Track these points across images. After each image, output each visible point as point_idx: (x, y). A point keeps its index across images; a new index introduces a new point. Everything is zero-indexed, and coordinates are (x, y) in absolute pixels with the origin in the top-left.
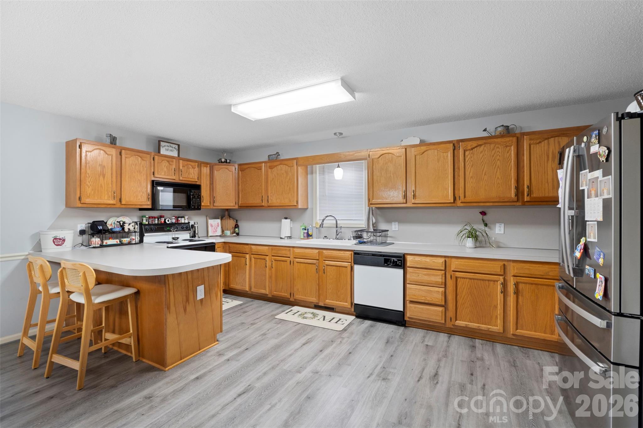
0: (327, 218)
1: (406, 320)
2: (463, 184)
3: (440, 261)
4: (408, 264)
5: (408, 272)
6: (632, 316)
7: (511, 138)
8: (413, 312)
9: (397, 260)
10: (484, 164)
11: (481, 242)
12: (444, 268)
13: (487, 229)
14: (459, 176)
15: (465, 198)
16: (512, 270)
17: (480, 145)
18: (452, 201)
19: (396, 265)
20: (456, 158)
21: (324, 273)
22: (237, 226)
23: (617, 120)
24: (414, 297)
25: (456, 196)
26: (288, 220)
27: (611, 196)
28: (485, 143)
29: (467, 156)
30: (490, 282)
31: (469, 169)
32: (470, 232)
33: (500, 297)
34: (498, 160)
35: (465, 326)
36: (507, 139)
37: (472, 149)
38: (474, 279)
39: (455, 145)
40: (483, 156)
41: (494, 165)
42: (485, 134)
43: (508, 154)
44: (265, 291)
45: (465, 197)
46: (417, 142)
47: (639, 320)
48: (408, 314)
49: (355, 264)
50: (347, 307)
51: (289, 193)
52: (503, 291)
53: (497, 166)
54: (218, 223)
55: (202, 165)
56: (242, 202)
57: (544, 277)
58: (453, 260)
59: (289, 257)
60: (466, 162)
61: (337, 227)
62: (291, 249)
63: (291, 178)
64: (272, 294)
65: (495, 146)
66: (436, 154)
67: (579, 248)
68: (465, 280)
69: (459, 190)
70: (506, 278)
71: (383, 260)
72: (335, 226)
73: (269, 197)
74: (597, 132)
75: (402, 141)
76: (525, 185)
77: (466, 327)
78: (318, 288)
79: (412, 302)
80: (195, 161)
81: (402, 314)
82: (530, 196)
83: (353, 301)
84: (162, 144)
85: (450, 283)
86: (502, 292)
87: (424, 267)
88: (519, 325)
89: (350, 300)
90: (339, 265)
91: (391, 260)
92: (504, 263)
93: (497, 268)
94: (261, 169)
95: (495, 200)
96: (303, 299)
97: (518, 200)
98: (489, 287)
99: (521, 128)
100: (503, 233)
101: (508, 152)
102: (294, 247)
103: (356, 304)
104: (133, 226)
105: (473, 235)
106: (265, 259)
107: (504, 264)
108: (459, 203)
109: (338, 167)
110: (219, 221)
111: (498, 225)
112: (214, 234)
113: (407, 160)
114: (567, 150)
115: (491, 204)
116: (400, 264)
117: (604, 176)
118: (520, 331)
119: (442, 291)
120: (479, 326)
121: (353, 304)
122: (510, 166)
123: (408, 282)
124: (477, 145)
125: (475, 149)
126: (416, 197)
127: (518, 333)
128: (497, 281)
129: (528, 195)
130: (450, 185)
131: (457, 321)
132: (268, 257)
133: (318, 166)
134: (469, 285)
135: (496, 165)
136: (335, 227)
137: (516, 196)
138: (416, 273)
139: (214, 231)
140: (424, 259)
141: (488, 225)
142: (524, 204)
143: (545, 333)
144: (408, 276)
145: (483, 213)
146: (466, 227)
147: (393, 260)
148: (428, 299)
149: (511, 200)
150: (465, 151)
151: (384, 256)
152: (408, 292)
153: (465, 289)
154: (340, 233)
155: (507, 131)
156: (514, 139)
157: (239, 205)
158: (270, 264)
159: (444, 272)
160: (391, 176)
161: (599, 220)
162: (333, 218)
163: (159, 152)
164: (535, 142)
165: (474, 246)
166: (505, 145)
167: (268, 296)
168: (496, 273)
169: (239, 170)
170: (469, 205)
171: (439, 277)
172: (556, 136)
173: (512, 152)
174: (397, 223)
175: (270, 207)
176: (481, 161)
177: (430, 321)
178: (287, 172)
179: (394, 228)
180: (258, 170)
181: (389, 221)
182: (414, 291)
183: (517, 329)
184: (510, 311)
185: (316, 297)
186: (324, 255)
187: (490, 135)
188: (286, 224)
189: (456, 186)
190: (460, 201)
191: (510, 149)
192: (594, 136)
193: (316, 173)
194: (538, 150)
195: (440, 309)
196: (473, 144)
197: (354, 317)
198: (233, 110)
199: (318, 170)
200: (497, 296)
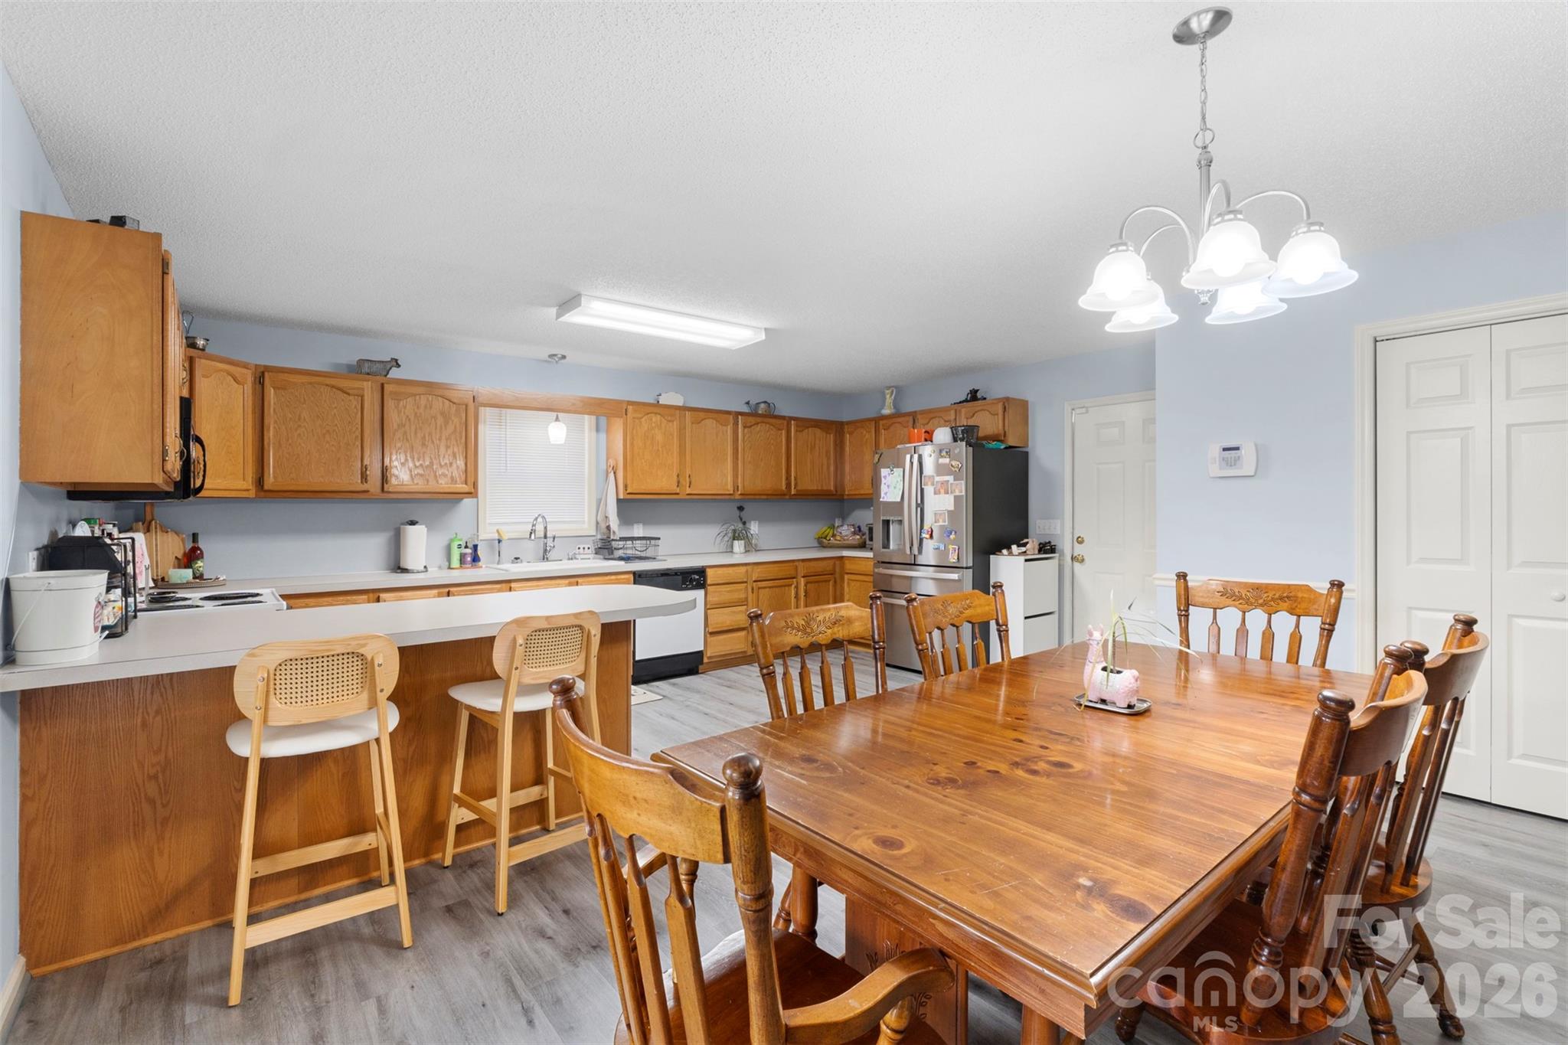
0: (537, 520)
2: (742, 469)
3: (743, 571)
4: (710, 581)
5: (711, 592)
8: (713, 648)
9: (698, 577)
11: (748, 544)
12: (747, 578)
15: (744, 489)
16: (802, 570)
17: (758, 423)
18: (732, 492)
19: (697, 585)
22: (198, 553)
24: (717, 626)
25: (735, 485)
26: (422, 527)
27: (963, 494)
28: (762, 422)
29: (746, 434)
30: (786, 587)
31: (747, 452)
34: (772, 444)
36: (780, 422)
38: (773, 587)
40: (756, 439)
41: (769, 450)
45: (743, 486)
48: (709, 653)
56: (275, 477)
58: (755, 567)
61: (545, 537)
63: (458, 428)
66: (714, 426)
68: (766, 589)
69: (738, 477)
70: (798, 580)
71: (681, 580)
73: (389, 468)
76: (793, 476)
79: (713, 634)
81: (700, 655)
82: (796, 489)
85: (752, 598)
86: (795, 596)
87: (726, 581)
91: (691, 578)
93: (791, 570)
94: (360, 396)
95: (757, 493)
97: (787, 493)
103: (637, 660)
105: (738, 536)
107: (796, 565)
108: (737, 495)
109: (556, 420)
111: (752, 523)
113: (681, 431)
116: (698, 582)
117: (955, 481)
119: (745, 610)
121: (633, 660)
123: (711, 606)
124: (755, 423)
125: (753, 427)
126: (691, 485)
128: (791, 585)
130: (729, 470)
134: (768, 596)
136: (541, 538)
137: (786, 488)
138: (721, 591)
140: (726, 570)
141: (746, 524)
142: (792, 497)
144: (711, 598)
145: (741, 509)
147: (694, 578)
148: (732, 624)
149: (782, 493)
150: (743, 427)
151: (680, 573)
153: (766, 601)
154: (552, 550)
156: (785, 423)
157: (264, 488)
159: (747, 584)
160: (659, 449)
161: (949, 509)
162: (542, 519)
164: (799, 429)
165: (747, 551)
166: (777, 428)
168: (790, 576)
169: (268, 384)
170: (745, 497)
171: (742, 592)
172: (814, 427)
173: (783, 437)
174: (641, 525)
175: (384, 496)
176: (758, 443)
177: (732, 654)
179: (636, 533)
180: (349, 394)
181: (629, 522)
182: (716, 617)
188: (417, 535)
190: (739, 493)
191: (781, 433)
195: (744, 633)
196: (752, 420)
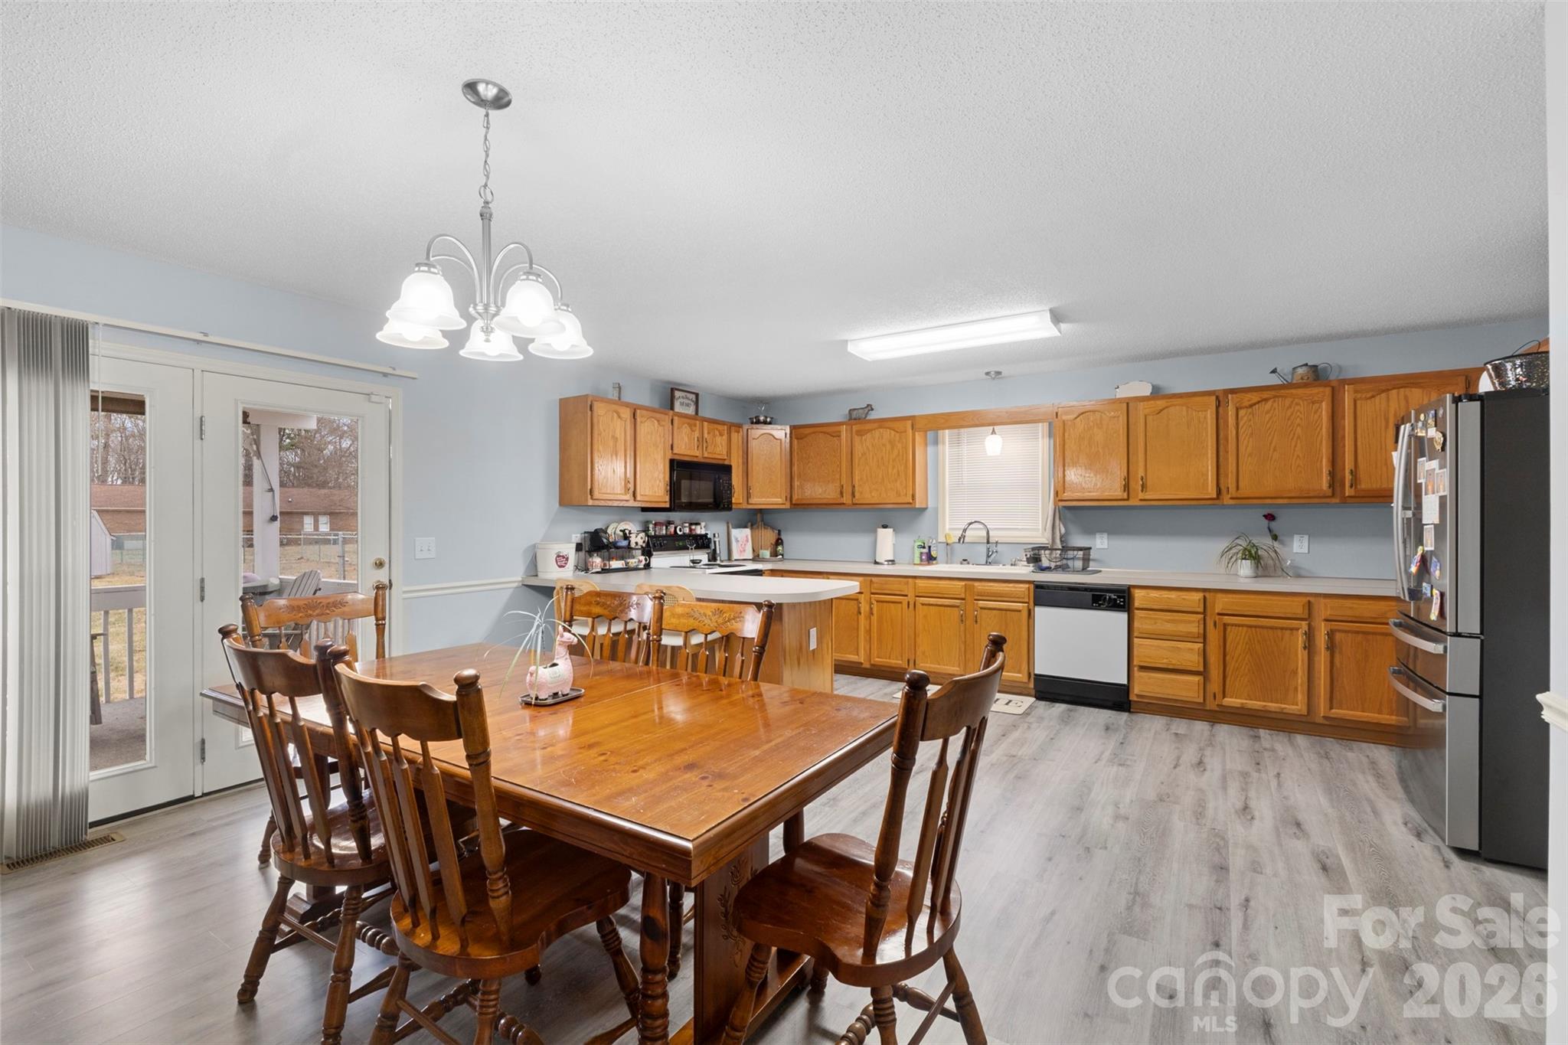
0: (971, 526)
1: (1130, 701)
2: (1235, 465)
3: (1195, 598)
4: (1137, 604)
5: (1136, 617)
6: (1471, 636)
7: (1321, 389)
8: (1144, 686)
9: (1115, 597)
10: (1272, 433)
11: (1265, 568)
12: (1202, 608)
13: (1276, 544)
14: (1227, 452)
15: (1239, 491)
16: (1323, 610)
17: (1266, 400)
18: (1215, 496)
19: (1114, 606)
20: (1221, 421)
21: (976, 622)
22: (779, 542)
23: (1453, 403)
24: (1149, 660)
25: (1222, 487)
26: (890, 530)
27: (1446, 493)
28: (1275, 397)
29: (1242, 417)
30: (1284, 631)
31: (1246, 442)
32: (1245, 549)
33: (1302, 656)
34: (1299, 425)
35: (1239, 706)
36: (1315, 390)
37: (1251, 406)
38: (1256, 627)
39: (1220, 398)
40: (1271, 418)
41: (1291, 435)
42: (1275, 380)
43: (1316, 417)
44: (857, 657)
45: (1238, 488)
46: (1147, 391)
47: (1479, 640)
48: (1137, 690)
49: (1036, 604)
50: (1021, 680)
51: (896, 481)
52: (1307, 645)
53: (1296, 436)
54: (747, 537)
55: (733, 428)
56: (798, 495)
57: (1379, 621)
58: (1219, 595)
59: (906, 596)
60: (1240, 426)
61: (988, 542)
62: (910, 580)
63: (901, 451)
64: (872, 662)
65: (1292, 402)
66: (1185, 413)
67: (1415, 561)
68: (1241, 628)
69: (1227, 476)
70: (1312, 624)
71: (1091, 597)
72: (986, 541)
73: (856, 486)
74: (1433, 412)
75: (1118, 387)
76: (1347, 467)
77: (1242, 708)
78: (963, 649)
79: (1143, 668)
80: (723, 423)
81: (1124, 690)
82: (1356, 488)
83: (1031, 671)
84: (677, 394)
85: (1214, 636)
86: (1305, 648)
87: (1166, 607)
88: (1335, 701)
89: (1027, 668)
90: (1005, 607)
91: (1106, 598)
92: (1308, 598)
93: (1297, 607)
94: (839, 436)
95: (1293, 495)
96: (934, 668)
97: (1333, 495)
98: (1282, 639)
99: (1340, 368)
100: (1307, 552)
101: (1315, 412)
102: (915, 577)
103: (1036, 675)
104: (642, 538)
105: (1252, 555)
106: (857, 600)
107: (1309, 602)
108: (1226, 500)
109: (992, 434)
110: (747, 531)
111: (1296, 538)
112: (740, 555)
113: (1130, 426)
114: (1403, 427)
115: (1286, 501)
116: (1122, 603)
117: (1440, 468)
118: (1337, 711)
119: (1199, 649)
120: (1265, 706)
121: (1032, 676)
122: (1319, 438)
123: (1136, 634)
124: (1259, 399)
125: (1257, 406)
126: (1146, 488)
127: (1333, 714)
128: (1297, 629)
129: (1351, 486)
130: (1210, 468)
131: (1225, 699)
132: (863, 595)
133: (947, 431)
134: (1247, 638)
135: (1294, 434)
136: (983, 543)
137: (1330, 487)
138: (1151, 618)
139: (741, 551)
140: (1165, 594)
141: (1279, 538)
142: (1345, 501)
143: (1380, 712)
144: (1136, 624)
145: (1270, 517)
146: (1239, 541)
147: (1110, 597)
148: (1174, 662)
149: (1321, 495)
150: (1237, 409)
151: (1091, 590)
152: (1136, 652)
153: (1241, 644)
154: (994, 555)
155: (1316, 375)
156: (1328, 390)
157: (794, 502)
158: (868, 608)
159: (1202, 616)
160: (1098, 451)
161: (1436, 523)
162: (981, 526)
163: (672, 408)
164: (1364, 396)
165: (1253, 575)
166: (1309, 401)
167: (863, 666)
168: (1294, 616)
169: (793, 437)
170: (1244, 502)
171: (1194, 625)
172: (1402, 387)
173: (1324, 413)
174: (1105, 536)
175: (856, 506)
176: (1268, 426)
177: (1176, 701)
178: (892, 443)
179: (1100, 543)
180: (834, 437)
181: (1090, 531)
182: (1147, 650)
183: (1331, 708)
184: (1320, 679)
185: (959, 664)
186: (975, 590)
187: (1285, 382)
188: (886, 536)
189: (1222, 471)
190: (1229, 496)
191: (1319, 407)
192: (1431, 416)
193: (944, 443)
194: (1367, 409)
195: (1196, 679)
196: (1253, 397)
197: (1034, 699)
198: (851, 348)
199: (947, 437)
200: (1297, 655)
